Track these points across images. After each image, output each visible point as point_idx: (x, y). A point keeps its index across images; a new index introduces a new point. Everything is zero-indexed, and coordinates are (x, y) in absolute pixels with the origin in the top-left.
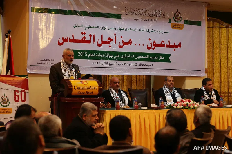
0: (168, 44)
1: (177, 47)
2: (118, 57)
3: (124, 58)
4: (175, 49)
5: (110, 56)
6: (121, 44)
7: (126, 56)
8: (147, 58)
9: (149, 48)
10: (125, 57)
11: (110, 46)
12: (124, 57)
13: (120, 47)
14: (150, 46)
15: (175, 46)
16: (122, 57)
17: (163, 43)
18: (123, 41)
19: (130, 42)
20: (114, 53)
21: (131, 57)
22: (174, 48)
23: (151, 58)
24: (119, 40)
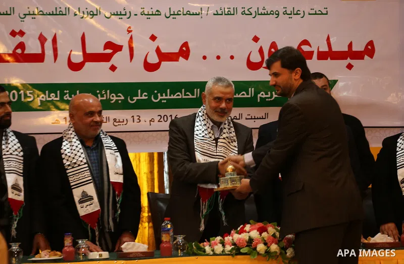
0: (325, 48)
1: (358, 56)
2: (144, 97)
3: (164, 99)
4: (353, 62)
5: (115, 98)
6: (153, 59)
7: (172, 93)
8: (246, 96)
9: (252, 66)
10: (168, 97)
11: (113, 68)
12: (164, 97)
13: (150, 67)
14: (256, 58)
15: (351, 54)
16: (156, 98)
17: (305, 48)
18: (158, 50)
19: (184, 52)
20: (129, 89)
21: (191, 96)
22: (349, 61)
23: (262, 95)
24: (145, 49)
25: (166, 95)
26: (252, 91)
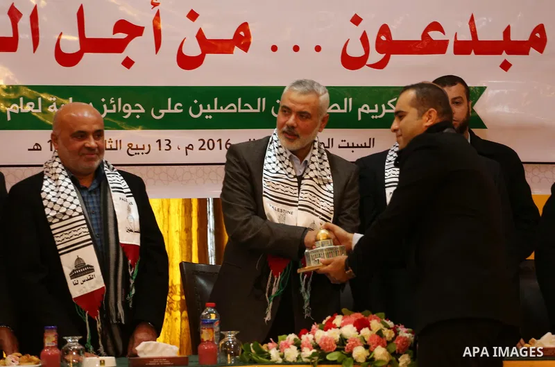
0: (466, 36)
1: (520, 48)
2: (176, 111)
3: (209, 114)
4: (511, 59)
5: (130, 111)
6: (193, 50)
7: (222, 104)
8: (339, 111)
9: (351, 63)
10: (216, 110)
11: (128, 63)
12: (209, 110)
13: (187, 63)
14: (356, 51)
15: (508, 46)
16: (196, 111)
17: (435, 35)
18: (200, 36)
19: (242, 39)
20: (152, 96)
21: (251, 110)
22: (504, 56)
23: (364, 109)
24: (179, 33)
25: (212, 108)
26: (349, 102)
